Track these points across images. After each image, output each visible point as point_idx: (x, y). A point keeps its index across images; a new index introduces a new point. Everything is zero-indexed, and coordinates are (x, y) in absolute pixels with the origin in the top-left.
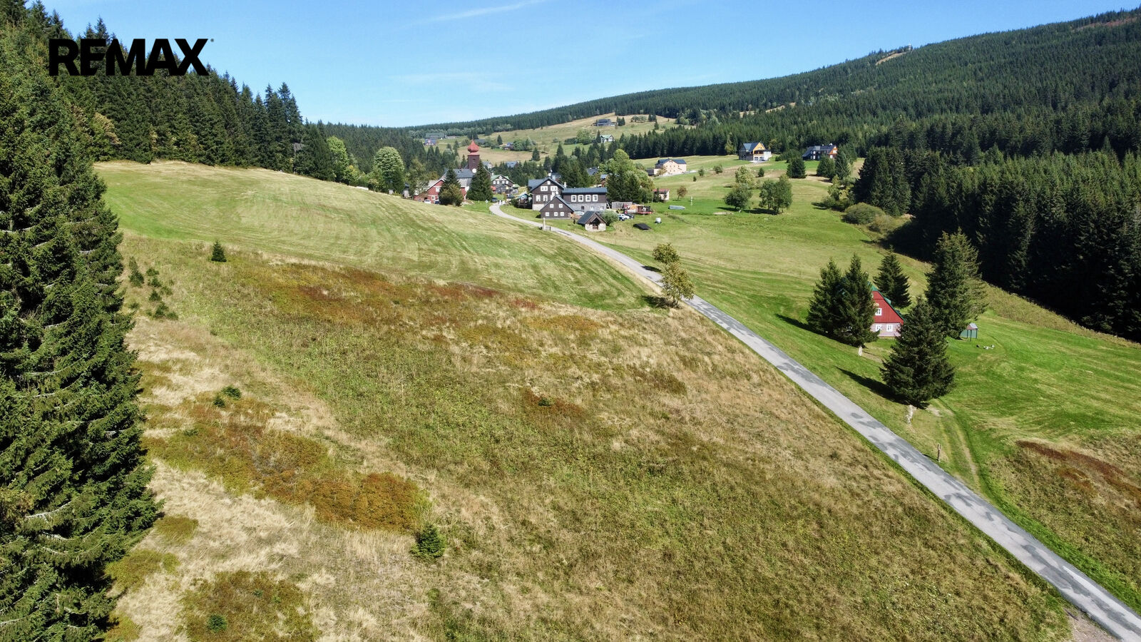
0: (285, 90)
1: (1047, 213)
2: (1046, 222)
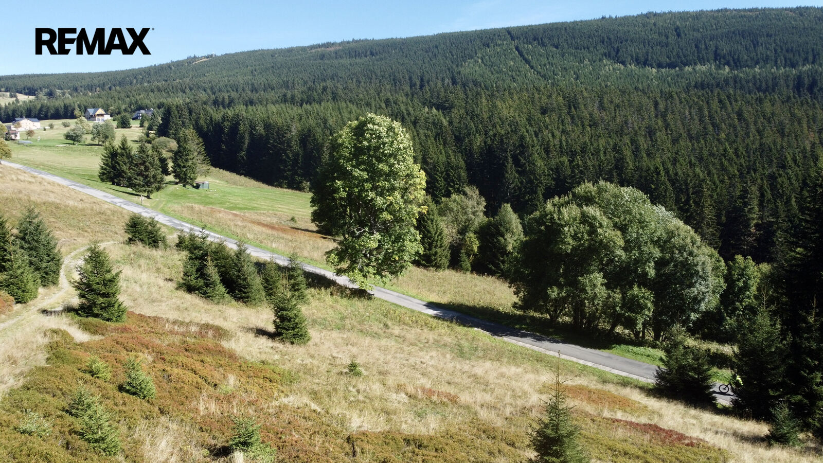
1: (255, 130)
2: (255, 135)
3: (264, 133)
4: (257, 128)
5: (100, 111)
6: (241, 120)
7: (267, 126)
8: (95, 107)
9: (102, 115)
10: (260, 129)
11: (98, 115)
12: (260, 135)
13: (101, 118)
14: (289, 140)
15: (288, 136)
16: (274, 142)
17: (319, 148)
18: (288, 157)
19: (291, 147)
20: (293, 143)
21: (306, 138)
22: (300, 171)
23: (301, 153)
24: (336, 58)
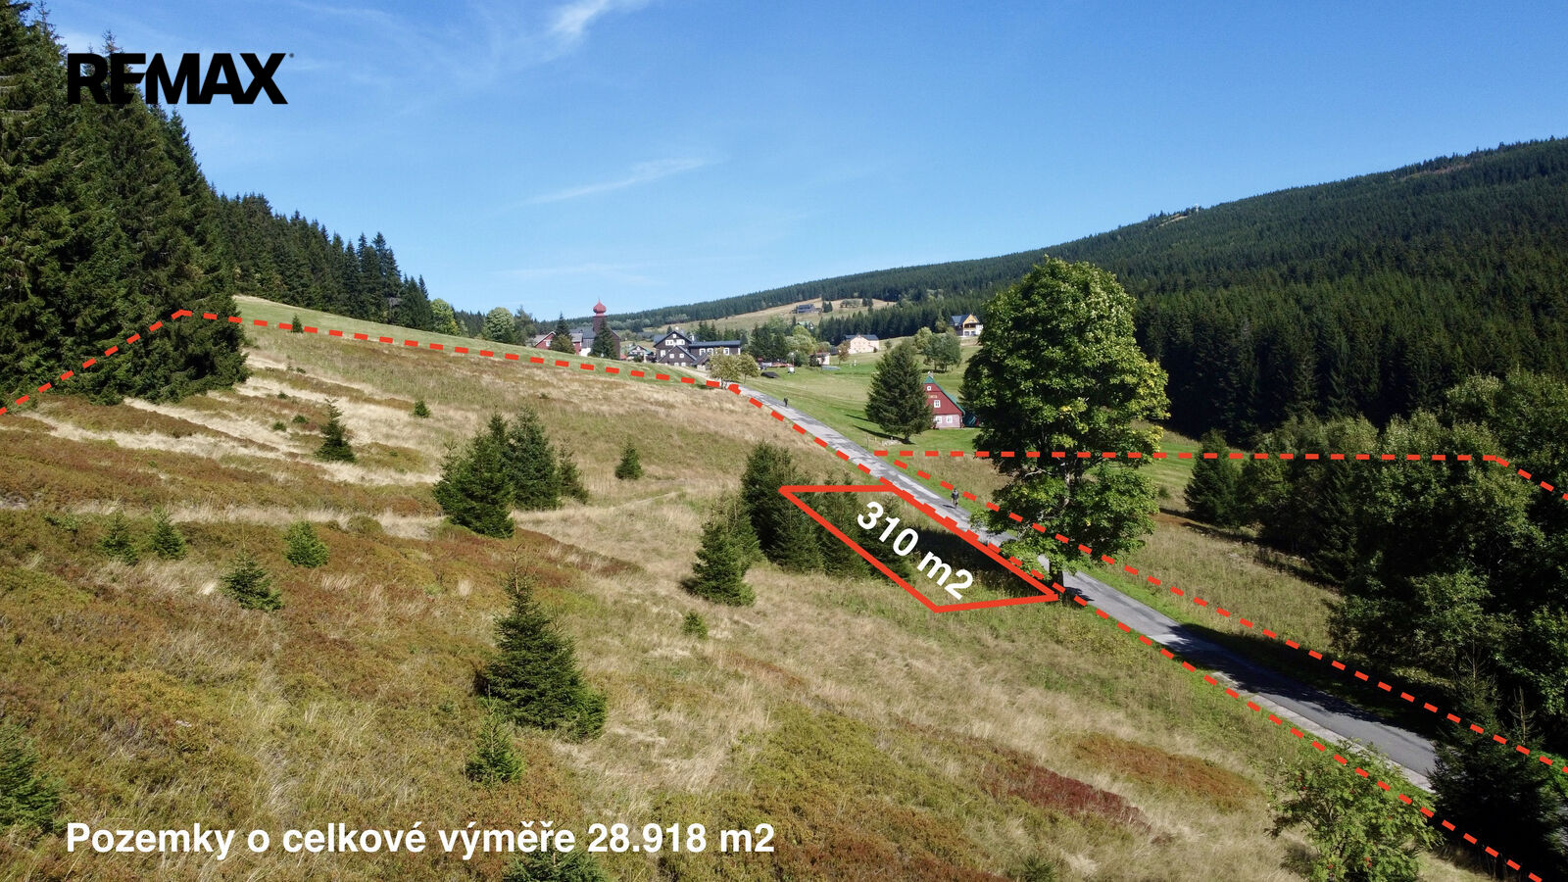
0: (380, 240)
1: (1175, 334)
2: (1174, 343)
3: (1192, 340)
4: (1180, 331)
5: (971, 319)
6: (1152, 318)
7: (1198, 326)
8: (965, 313)
9: (973, 325)
10: (1185, 332)
11: (967, 326)
12: (1185, 343)
13: (970, 330)
14: (1233, 352)
15: (1234, 343)
16: (1207, 355)
17: (1290, 363)
18: (1230, 384)
19: (1238, 364)
20: (1242, 356)
21: (1267, 345)
22: (1250, 411)
23: (1256, 375)
24: (1453, 188)
